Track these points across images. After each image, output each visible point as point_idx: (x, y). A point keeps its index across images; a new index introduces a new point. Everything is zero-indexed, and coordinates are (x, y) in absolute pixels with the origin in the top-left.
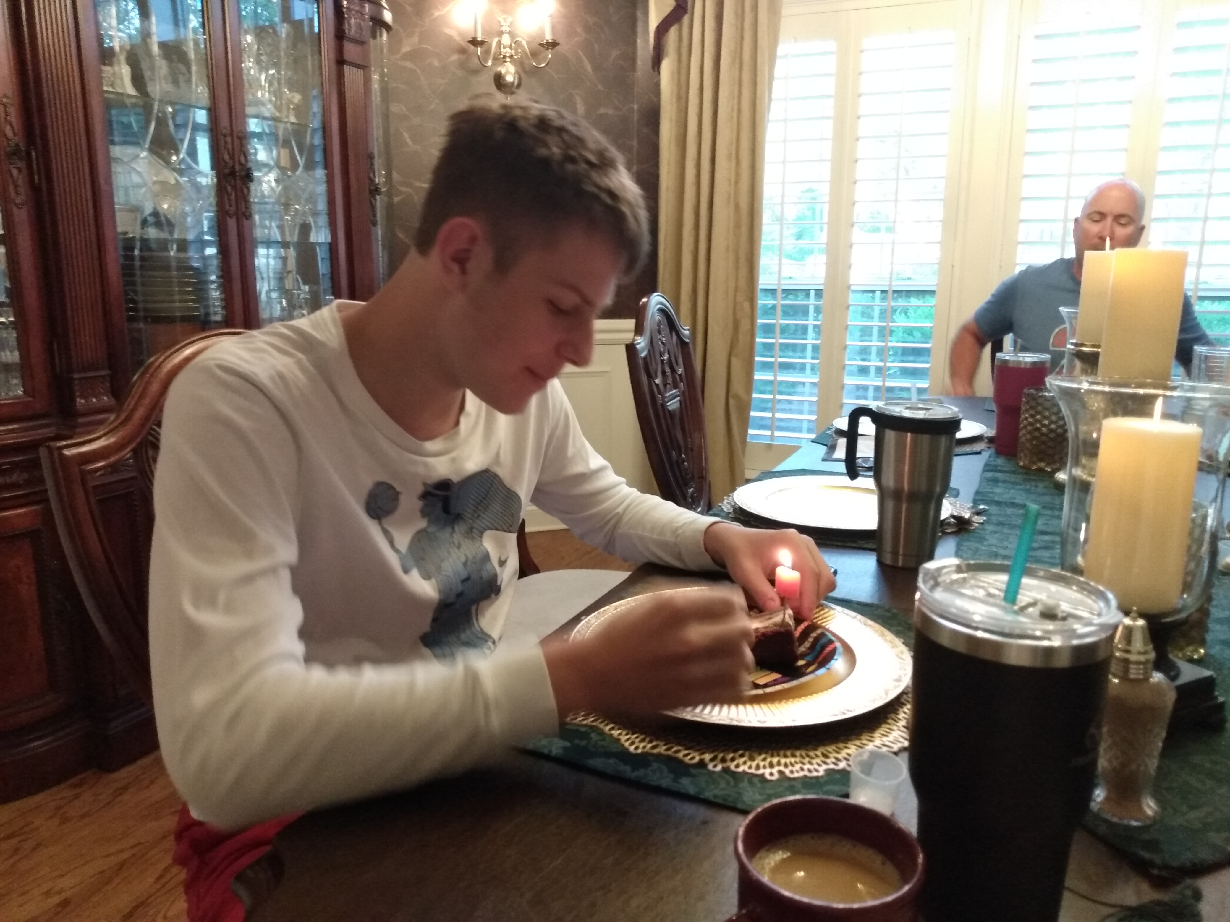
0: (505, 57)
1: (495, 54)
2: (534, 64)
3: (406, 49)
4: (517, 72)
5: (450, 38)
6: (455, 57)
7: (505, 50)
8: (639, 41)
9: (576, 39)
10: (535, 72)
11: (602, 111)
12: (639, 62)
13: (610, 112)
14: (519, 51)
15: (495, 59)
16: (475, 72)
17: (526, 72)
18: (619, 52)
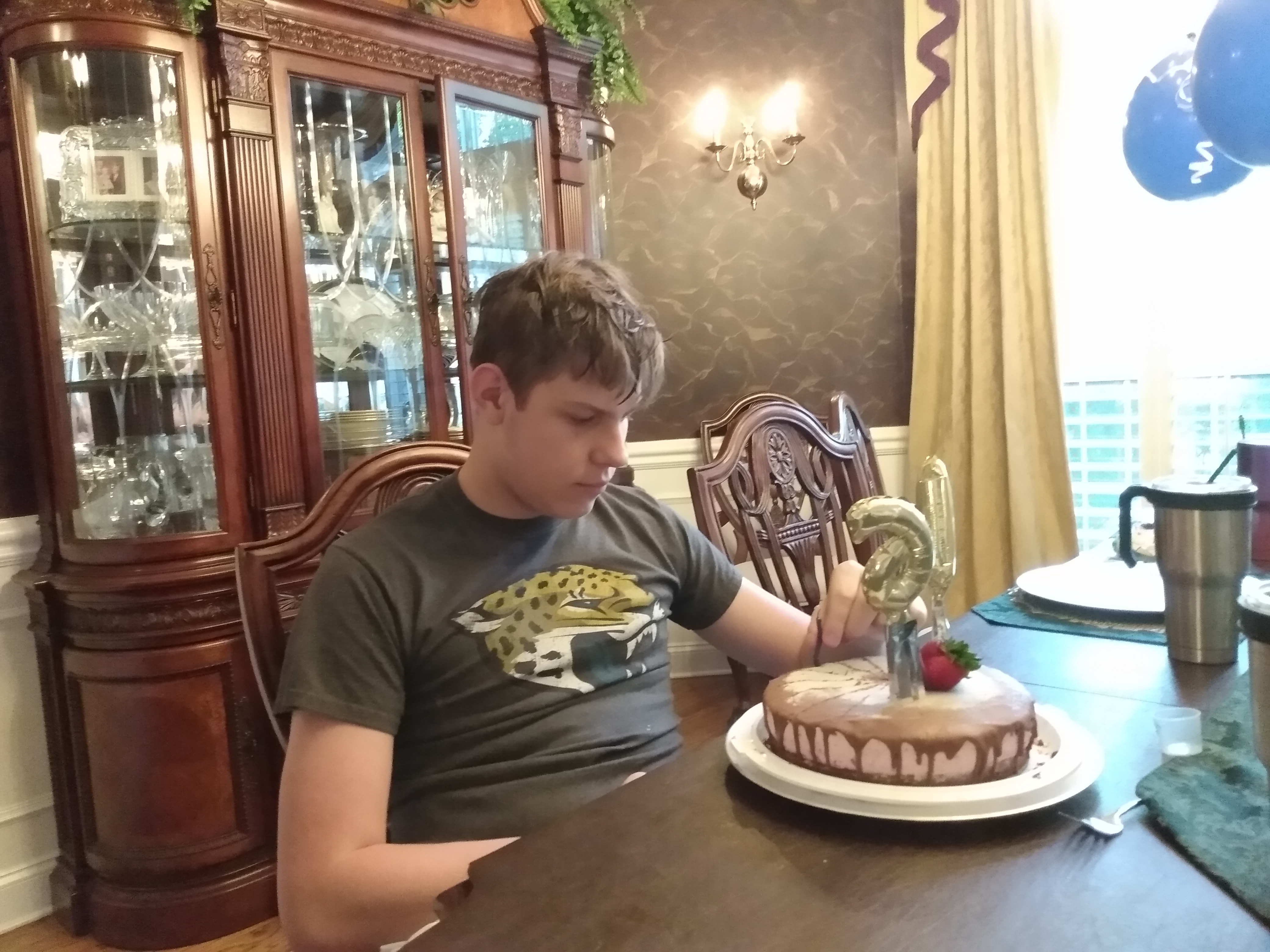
0: (748, 159)
1: (737, 158)
2: (778, 162)
3: (645, 165)
4: (762, 174)
5: (691, 148)
6: (696, 167)
7: (749, 152)
8: (898, 123)
9: (826, 131)
10: (780, 171)
11: (859, 202)
12: (900, 146)
13: (868, 202)
14: (764, 151)
15: (738, 163)
16: (719, 179)
17: (772, 173)
18: (875, 138)
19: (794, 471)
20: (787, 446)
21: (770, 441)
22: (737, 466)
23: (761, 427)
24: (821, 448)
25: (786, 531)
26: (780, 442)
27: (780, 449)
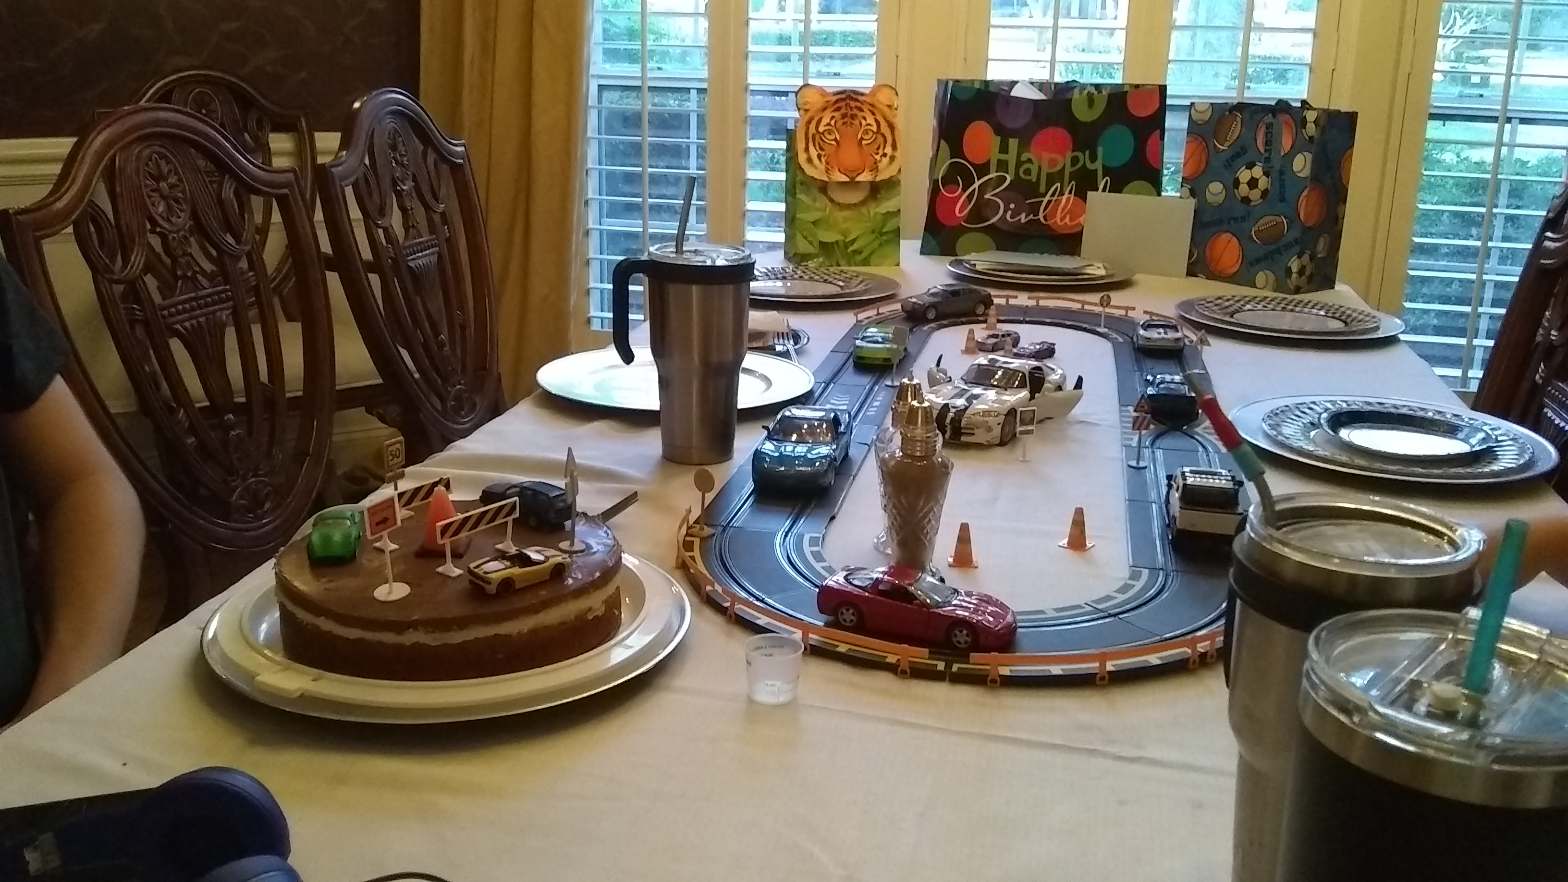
19: (188, 215)
20: (176, 173)
21: (147, 165)
22: (88, 205)
23: (131, 143)
24: (235, 177)
25: (175, 305)
26: (165, 169)
27: (165, 179)
